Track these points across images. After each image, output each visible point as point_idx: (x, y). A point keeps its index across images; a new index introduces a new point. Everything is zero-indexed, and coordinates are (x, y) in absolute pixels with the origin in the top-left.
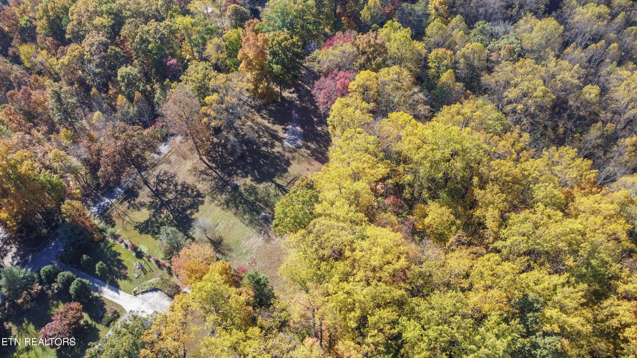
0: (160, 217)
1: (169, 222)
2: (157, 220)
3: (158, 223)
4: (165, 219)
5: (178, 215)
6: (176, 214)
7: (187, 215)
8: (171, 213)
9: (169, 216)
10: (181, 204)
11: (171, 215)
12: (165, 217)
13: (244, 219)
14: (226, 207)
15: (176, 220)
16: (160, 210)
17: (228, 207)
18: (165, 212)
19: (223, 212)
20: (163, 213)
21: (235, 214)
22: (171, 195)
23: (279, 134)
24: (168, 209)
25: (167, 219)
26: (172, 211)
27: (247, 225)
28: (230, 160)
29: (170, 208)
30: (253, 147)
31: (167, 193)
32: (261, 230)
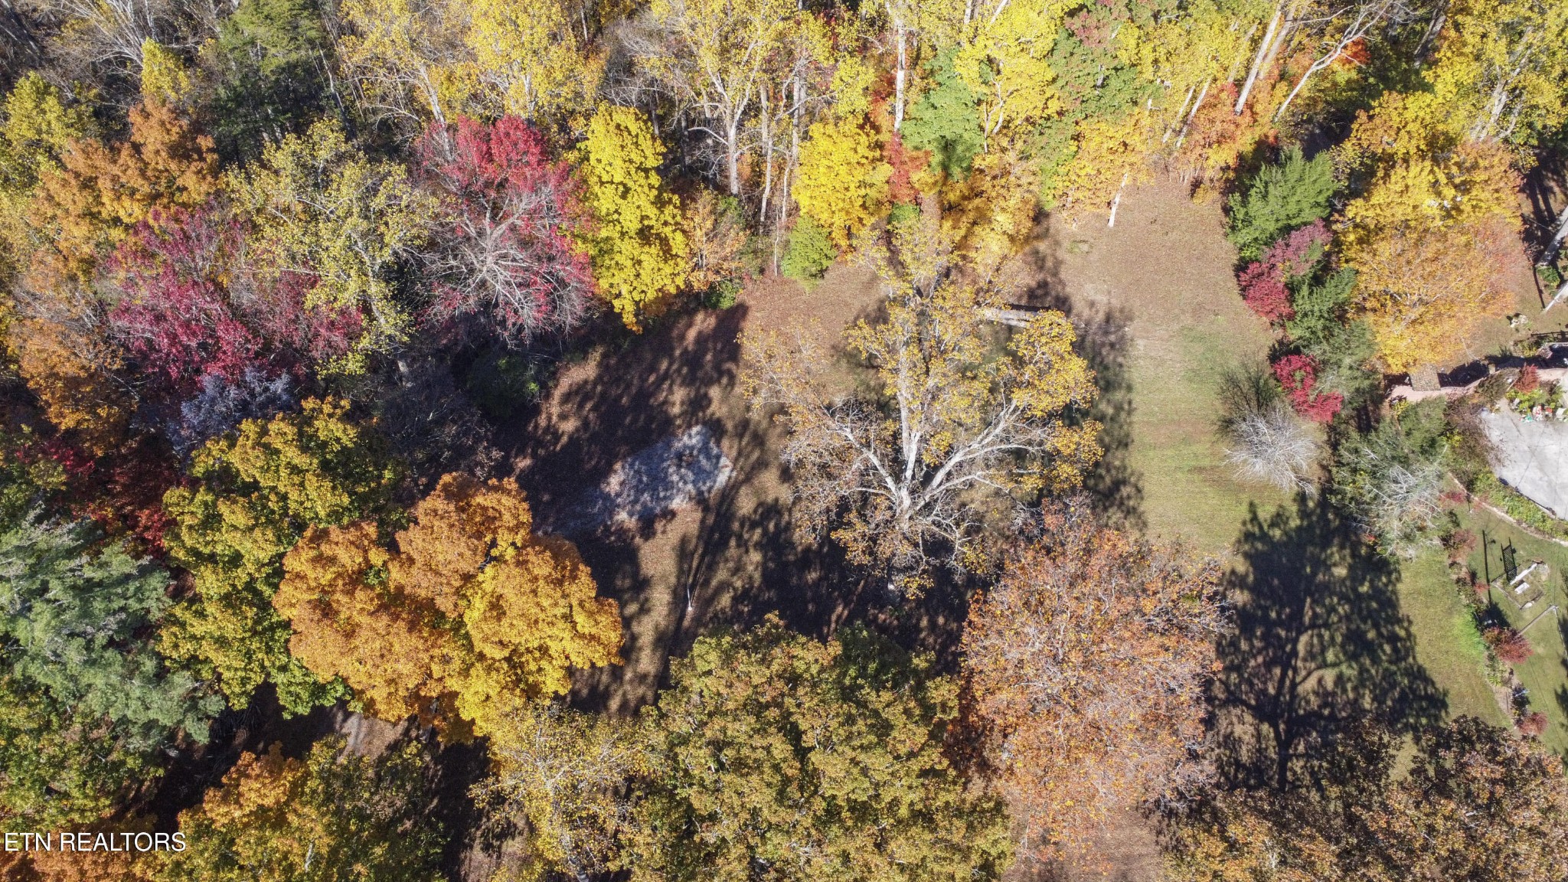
0: (1340, 680)
1: (1326, 635)
2: (1362, 682)
3: (1362, 670)
4: (1330, 656)
5: (1279, 623)
6: (1283, 633)
7: (1254, 590)
8: (1294, 653)
9: (1311, 656)
10: (1237, 649)
11: (1301, 648)
12: (1324, 665)
13: (1119, 408)
14: (1125, 491)
15: (1298, 613)
16: (1317, 715)
17: (1118, 484)
18: (1311, 683)
19: (1148, 487)
20: (1322, 692)
21: (1126, 445)
22: (1238, 730)
23: (694, 529)
24: (1294, 685)
25: (1323, 650)
26: (1286, 661)
27: (1129, 388)
28: (933, 624)
29: (1282, 681)
30: (817, 583)
31: (1245, 756)
32: (1112, 345)
